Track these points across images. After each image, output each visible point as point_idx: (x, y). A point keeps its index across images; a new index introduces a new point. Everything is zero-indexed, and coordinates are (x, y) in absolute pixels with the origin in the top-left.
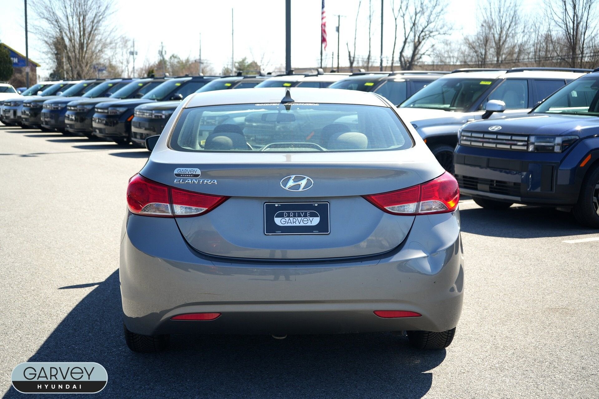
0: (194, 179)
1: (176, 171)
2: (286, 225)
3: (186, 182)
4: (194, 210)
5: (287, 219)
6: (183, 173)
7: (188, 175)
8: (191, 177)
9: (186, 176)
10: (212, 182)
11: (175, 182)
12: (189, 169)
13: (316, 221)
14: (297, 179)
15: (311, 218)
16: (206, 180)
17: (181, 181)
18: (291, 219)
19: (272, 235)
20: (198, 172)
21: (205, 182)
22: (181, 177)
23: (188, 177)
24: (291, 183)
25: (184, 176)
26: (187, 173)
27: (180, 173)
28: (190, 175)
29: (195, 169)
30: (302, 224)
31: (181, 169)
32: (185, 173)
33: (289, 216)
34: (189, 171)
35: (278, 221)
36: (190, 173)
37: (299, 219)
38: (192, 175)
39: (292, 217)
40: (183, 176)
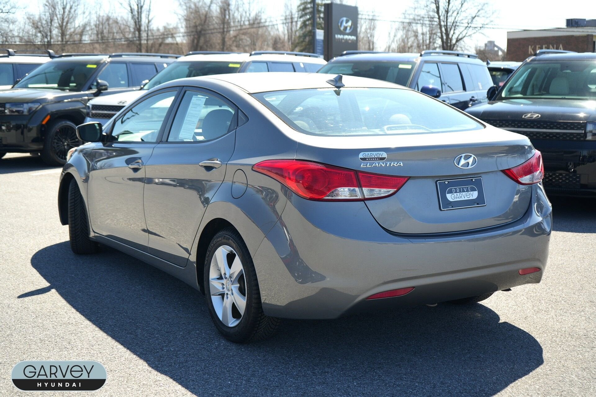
0: (381, 162)
1: (361, 155)
2: (455, 200)
3: (374, 165)
4: (384, 192)
5: (455, 194)
6: (369, 157)
7: (374, 158)
8: (377, 160)
9: (372, 160)
10: (398, 164)
11: (362, 165)
12: (374, 153)
13: (474, 195)
14: (467, 157)
15: (472, 192)
16: (392, 163)
17: (368, 165)
18: (458, 194)
19: (447, 210)
20: (384, 155)
21: (392, 164)
22: (367, 160)
23: (374, 160)
24: (463, 162)
25: (370, 160)
26: (373, 157)
27: (366, 157)
28: (376, 158)
29: (381, 153)
30: (466, 199)
31: (367, 153)
32: (371, 157)
33: (456, 192)
34: (374, 154)
35: (450, 197)
36: (376, 157)
37: (464, 193)
38: (378, 158)
39: (458, 192)
40: (368, 160)
